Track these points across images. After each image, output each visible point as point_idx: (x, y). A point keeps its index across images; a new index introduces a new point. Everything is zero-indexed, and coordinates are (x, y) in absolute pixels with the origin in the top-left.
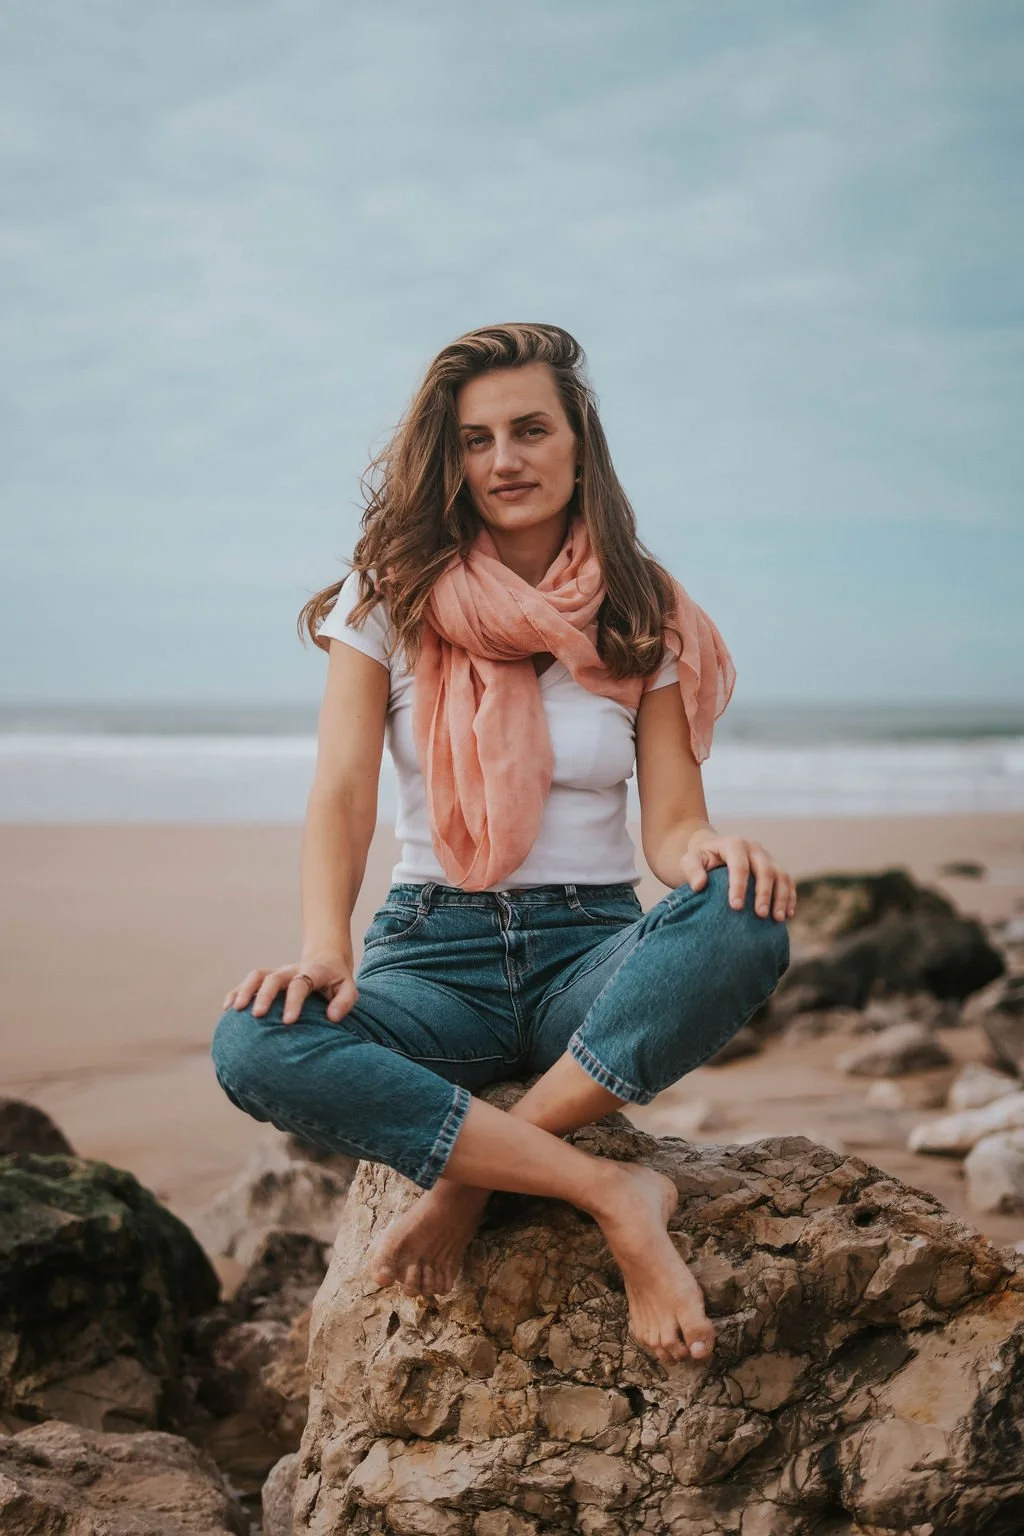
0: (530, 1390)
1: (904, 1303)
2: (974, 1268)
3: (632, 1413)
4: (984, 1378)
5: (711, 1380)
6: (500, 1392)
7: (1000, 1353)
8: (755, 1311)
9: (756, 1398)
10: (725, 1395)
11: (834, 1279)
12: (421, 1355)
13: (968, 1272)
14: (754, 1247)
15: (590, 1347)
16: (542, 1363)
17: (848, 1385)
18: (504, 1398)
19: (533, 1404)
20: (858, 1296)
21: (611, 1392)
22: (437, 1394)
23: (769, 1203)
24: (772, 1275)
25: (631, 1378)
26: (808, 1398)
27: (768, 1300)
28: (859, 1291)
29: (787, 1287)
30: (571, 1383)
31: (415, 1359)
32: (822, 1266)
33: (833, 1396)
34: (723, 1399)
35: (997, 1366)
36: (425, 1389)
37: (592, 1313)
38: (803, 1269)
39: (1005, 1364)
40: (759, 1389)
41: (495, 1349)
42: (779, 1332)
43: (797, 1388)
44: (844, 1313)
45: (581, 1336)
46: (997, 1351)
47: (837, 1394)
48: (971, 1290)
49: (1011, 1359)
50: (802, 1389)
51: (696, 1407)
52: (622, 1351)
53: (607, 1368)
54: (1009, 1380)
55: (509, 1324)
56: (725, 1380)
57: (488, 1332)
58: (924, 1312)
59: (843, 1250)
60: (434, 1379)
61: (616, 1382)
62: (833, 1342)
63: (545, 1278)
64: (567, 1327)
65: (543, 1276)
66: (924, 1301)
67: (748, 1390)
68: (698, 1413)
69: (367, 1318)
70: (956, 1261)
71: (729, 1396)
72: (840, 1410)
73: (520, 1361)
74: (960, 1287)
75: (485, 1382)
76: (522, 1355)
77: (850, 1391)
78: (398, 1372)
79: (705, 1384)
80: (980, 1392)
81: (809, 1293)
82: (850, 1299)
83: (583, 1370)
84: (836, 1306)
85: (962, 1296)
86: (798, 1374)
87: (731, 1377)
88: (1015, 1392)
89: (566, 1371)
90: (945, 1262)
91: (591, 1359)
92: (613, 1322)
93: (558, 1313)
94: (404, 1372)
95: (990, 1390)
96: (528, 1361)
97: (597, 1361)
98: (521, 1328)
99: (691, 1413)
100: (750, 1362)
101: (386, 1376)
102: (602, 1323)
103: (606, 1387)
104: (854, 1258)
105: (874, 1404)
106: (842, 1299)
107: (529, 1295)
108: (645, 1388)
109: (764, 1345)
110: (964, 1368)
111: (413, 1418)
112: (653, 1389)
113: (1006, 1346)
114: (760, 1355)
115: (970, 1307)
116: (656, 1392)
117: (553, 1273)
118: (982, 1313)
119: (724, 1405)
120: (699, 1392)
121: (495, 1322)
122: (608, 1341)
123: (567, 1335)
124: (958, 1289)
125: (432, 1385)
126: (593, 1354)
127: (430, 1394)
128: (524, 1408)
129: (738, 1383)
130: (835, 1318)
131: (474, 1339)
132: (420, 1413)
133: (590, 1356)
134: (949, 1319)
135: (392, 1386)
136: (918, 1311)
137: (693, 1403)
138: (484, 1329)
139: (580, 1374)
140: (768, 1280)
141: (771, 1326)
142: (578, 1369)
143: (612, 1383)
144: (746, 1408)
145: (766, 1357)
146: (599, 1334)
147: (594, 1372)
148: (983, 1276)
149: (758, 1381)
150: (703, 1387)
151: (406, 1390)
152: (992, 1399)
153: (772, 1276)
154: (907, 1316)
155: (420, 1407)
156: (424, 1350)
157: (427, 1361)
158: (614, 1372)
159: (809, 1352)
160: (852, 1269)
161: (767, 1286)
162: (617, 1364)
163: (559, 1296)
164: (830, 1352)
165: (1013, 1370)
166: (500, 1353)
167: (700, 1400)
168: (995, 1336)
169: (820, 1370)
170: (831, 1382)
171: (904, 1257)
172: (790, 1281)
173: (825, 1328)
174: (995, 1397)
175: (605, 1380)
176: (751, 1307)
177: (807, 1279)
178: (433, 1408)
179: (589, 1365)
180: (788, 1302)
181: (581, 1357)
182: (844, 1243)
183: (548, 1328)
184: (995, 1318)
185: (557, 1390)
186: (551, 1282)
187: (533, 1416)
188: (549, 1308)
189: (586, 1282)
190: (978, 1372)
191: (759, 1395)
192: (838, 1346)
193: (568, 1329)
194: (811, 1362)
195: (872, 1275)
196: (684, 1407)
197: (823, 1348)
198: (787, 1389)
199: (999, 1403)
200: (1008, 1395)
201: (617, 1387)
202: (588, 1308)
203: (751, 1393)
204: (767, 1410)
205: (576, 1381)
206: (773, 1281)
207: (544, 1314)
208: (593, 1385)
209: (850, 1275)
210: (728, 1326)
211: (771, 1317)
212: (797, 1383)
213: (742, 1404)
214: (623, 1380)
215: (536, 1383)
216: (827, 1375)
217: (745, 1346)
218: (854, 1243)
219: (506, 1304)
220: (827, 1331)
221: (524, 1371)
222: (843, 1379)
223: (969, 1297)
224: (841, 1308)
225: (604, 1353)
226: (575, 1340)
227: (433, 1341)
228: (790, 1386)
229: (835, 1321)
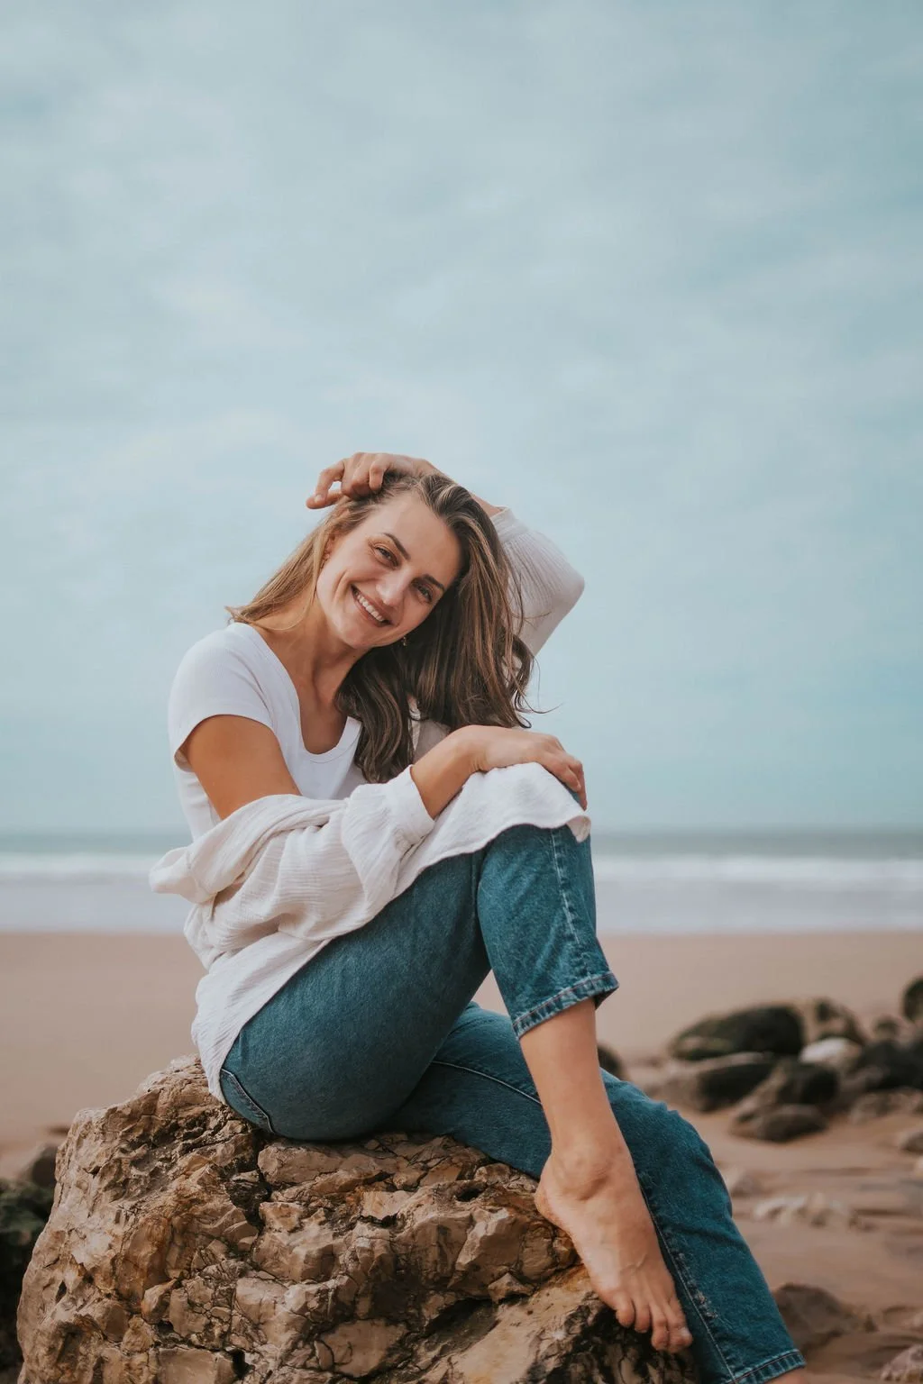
0: (151, 1352)
1: (493, 1275)
2: (556, 1241)
3: (235, 1376)
4: (544, 1347)
5: (301, 1344)
6: (128, 1354)
7: (566, 1323)
8: (346, 1278)
9: (347, 1364)
10: (314, 1359)
11: (426, 1250)
12: (72, 1320)
13: (550, 1246)
14: (358, 1219)
15: (204, 1311)
16: (164, 1327)
17: (433, 1354)
18: (131, 1360)
19: (153, 1366)
20: (450, 1268)
21: (218, 1355)
22: (86, 1357)
23: (388, 1180)
24: (364, 1243)
25: (238, 1341)
26: (399, 1366)
27: (359, 1269)
28: (450, 1261)
29: (377, 1255)
30: (186, 1346)
31: (68, 1323)
32: (413, 1236)
33: (419, 1364)
34: (312, 1363)
35: (559, 1335)
36: (77, 1353)
37: (208, 1279)
38: (395, 1239)
39: (568, 1333)
40: (351, 1355)
41: (126, 1313)
42: (372, 1300)
43: (390, 1355)
44: (441, 1284)
45: (197, 1301)
46: (563, 1321)
47: (423, 1363)
48: (554, 1264)
49: (577, 1329)
50: (396, 1356)
51: (284, 1370)
52: (231, 1316)
53: (217, 1332)
54: (570, 1349)
55: (138, 1288)
56: (315, 1344)
57: (120, 1297)
58: (509, 1284)
59: (432, 1221)
60: (84, 1343)
61: (224, 1344)
62: (430, 1313)
63: (173, 1246)
64: (186, 1292)
65: (170, 1243)
66: (511, 1273)
67: (339, 1355)
68: (284, 1375)
69: (45, 1288)
70: (538, 1234)
71: (318, 1360)
72: (423, 1377)
73: (145, 1324)
74: (545, 1260)
75: (118, 1346)
76: (147, 1319)
77: (435, 1360)
78: (55, 1337)
79: (295, 1346)
80: (537, 1358)
81: (402, 1263)
82: (442, 1269)
83: (197, 1334)
84: (430, 1276)
85: (546, 1268)
86: (392, 1343)
87: (322, 1342)
88: (576, 1361)
89: (184, 1335)
90: (528, 1235)
91: (204, 1323)
92: (225, 1288)
93: (182, 1277)
94: (61, 1336)
95: (548, 1357)
96: (151, 1324)
97: (210, 1325)
98: (147, 1292)
99: (277, 1374)
100: (343, 1329)
101: (46, 1340)
102: (216, 1288)
103: (214, 1350)
104: (443, 1229)
105: (450, 1371)
106: (436, 1270)
107: (157, 1262)
108: (248, 1352)
109: (358, 1313)
110: (528, 1336)
111: (66, 1381)
112: (253, 1352)
113: (573, 1316)
114: (354, 1323)
115: (553, 1280)
116: (256, 1354)
117: (178, 1241)
118: (560, 1285)
119: (311, 1368)
120: (288, 1354)
121: (127, 1287)
122: (219, 1306)
123: (184, 1300)
124: (541, 1262)
125: (82, 1349)
126: (205, 1319)
127: (80, 1358)
128: (146, 1369)
129: (329, 1348)
130: (432, 1289)
131: (108, 1302)
132: (72, 1376)
133: (204, 1320)
134: (534, 1291)
135: (51, 1350)
136: (505, 1283)
137: (282, 1365)
138: (118, 1293)
139: (194, 1337)
140: (358, 1247)
141: (364, 1295)
142: (194, 1333)
143: (220, 1346)
144: (334, 1373)
145: (360, 1324)
146: (212, 1299)
147: (206, 1335)
148: (564, 1249)
149: (350, 1348)
150: (293, 1350)
151: (62, 1353)
152: (549, 1366)
153: (362, 1245)
154: (496, 1287)
155: (73, 1371)
156: (76, 1315)
157: (77, 1325)
158: (223, 1335)
159: (406, 1321)
160: (442, 1242)
161: (358, 1254)
162: (226, 1328)
163: (184, 1263)
164: (427, 1323)
165: (577, 1341)
166: (130, 1317)
167: (288, 1363)
168: (565, 1307)
169: (416, 1340)
170: (422, 1350)
171: (486, 1229)
172: (380, 1250)
173: (421, 1299)
174: (551, 1364)
175: (214, 1343)
176: (343, 1274)
177: (400, 1249)
178: (82, 1371)
179: (203, 1328)
180: (380, 1271)
181: (195, 1321)
182: (433, 1215)
183: (168, 1292)
184: (568, 1289)
185: (174, 1353)
186: (177, 1250)
187: (151, 1377)
188: (175, 1274)
189: (207, 1250)
190: (541, 1340)
191: (351, 1360)
192: (435, 1316)
193: (186, 1294)
194: (406, 1331)
195: (461, 1246)
196: (272, 1369)
197: (420, 1317)
198: (380, 1357)
199: (555, 1370)
200: (565, 1365)
201: (225, 1350)
202: (206, 1274)
203: (343, 1357)
204: (357, 1376)
205: (191, 1344)
206: (363, 1250)
207: (169, 1280)
208: (204, 1348)
209: (440, 1246)
210: (319, 1291)
211: (364, 1285)
212: (390, 1351)
213: (331, 1368)
214: (231, 1344)
215: (157, 1344)
216: (419, 1344)
217: (339, 1312)
218: (442, 1215)
219: (137, 1270)
220: (424, 1302)
221: (149, 1332)
222: (430, 1349)
223: (553, 1269)
224: (435, 1279)
225: (216, 1318)
226: (191, 1304)
227: (82, 1306)
228: (382, 1353)
229: (431, 1292)
